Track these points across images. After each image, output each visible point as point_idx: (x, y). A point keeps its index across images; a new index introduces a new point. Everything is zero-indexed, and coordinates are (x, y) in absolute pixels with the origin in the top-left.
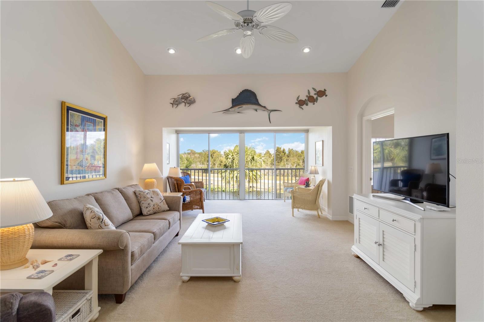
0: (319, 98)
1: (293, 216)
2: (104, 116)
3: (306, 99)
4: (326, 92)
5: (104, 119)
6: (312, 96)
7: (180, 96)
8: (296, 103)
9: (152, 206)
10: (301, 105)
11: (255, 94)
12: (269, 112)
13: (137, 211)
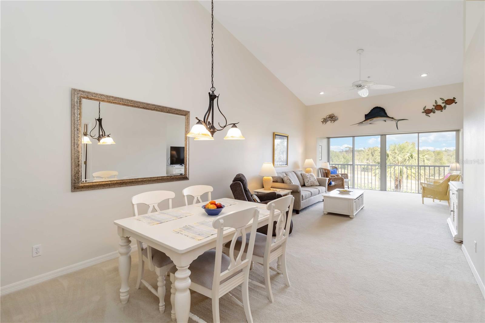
0: (447, 106)
1: (423, 203)
2: (287, 136)
3: (433, 108)
4: (455, 100)
5: (287, 137)
6: (439, 105)
7: (328, 117)
8: (422, 112)
9: (310, 182)
10: (427, 114)
11: (384, 110)
12: (397, 121)
13: (303, 184)
